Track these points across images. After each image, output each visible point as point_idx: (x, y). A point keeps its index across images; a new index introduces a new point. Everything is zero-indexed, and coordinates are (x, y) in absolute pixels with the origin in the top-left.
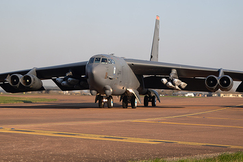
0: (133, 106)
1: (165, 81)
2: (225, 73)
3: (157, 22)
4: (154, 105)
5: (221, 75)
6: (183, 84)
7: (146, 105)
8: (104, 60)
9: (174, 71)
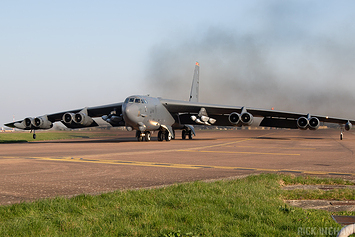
0: (167, 140)
1: (194, 118)
2: (248, 111)
3: (197, 68)
4: (190, 138)
5: (244, 111)
6: (212, 121)
7: (184, 138)
8: (137, 101)
9: (203, 110)
